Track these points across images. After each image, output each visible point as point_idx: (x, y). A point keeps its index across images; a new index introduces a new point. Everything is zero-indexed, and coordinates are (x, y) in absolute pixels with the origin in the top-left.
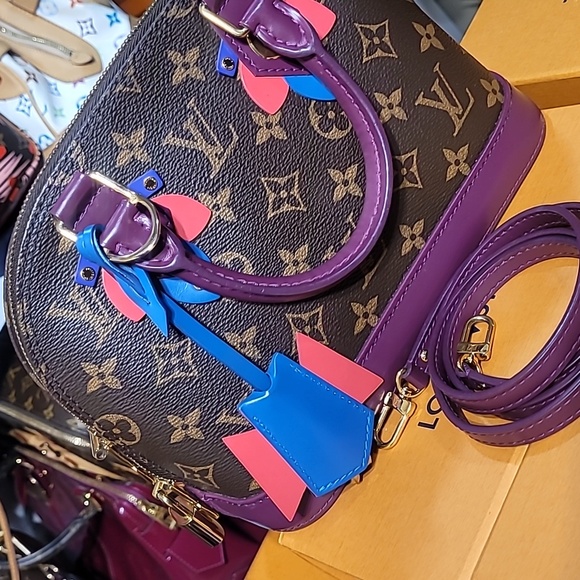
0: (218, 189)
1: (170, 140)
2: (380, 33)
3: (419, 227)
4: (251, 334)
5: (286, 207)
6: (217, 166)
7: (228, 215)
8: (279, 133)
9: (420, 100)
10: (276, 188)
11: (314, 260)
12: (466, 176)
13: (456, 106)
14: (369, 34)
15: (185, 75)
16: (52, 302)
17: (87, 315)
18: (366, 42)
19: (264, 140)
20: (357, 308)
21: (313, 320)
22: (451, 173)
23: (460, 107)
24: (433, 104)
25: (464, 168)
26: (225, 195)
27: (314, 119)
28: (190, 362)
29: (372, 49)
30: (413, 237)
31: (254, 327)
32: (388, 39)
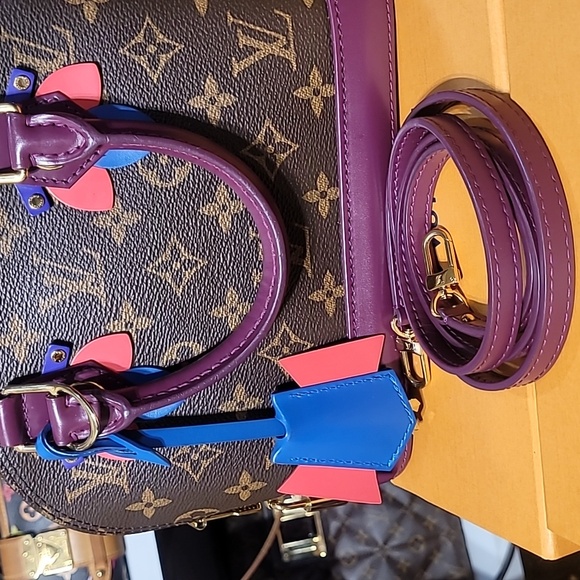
0: (117, 309)
1: (45, 304)
2: (150, 38)
3: (322, 182)
4: (240, 391)
5: (188, 275)
6: (100, 292)
7: (143, 323)
8: (131, 218)
9: (237, 68)
10: (166, 266)
11: (247, 293)
12: (334, 96)
13: (275, 39)
14: (139, 49)
15: (10, 241)
16: (64, 491)
17: (99, 479)
18: (143, 61)
19: (123, 235)
20: (317, 296)
21: (285, 338)
22: (317, 106)
23: (281, 37)
24: (252, 59)
25: (328, 91)
26: (127, 310)
27: (152, 178)
28: (209, 448)
29: (153, 61)
30: (323, 195)
31: (239, 386)
32: (161, 36)
